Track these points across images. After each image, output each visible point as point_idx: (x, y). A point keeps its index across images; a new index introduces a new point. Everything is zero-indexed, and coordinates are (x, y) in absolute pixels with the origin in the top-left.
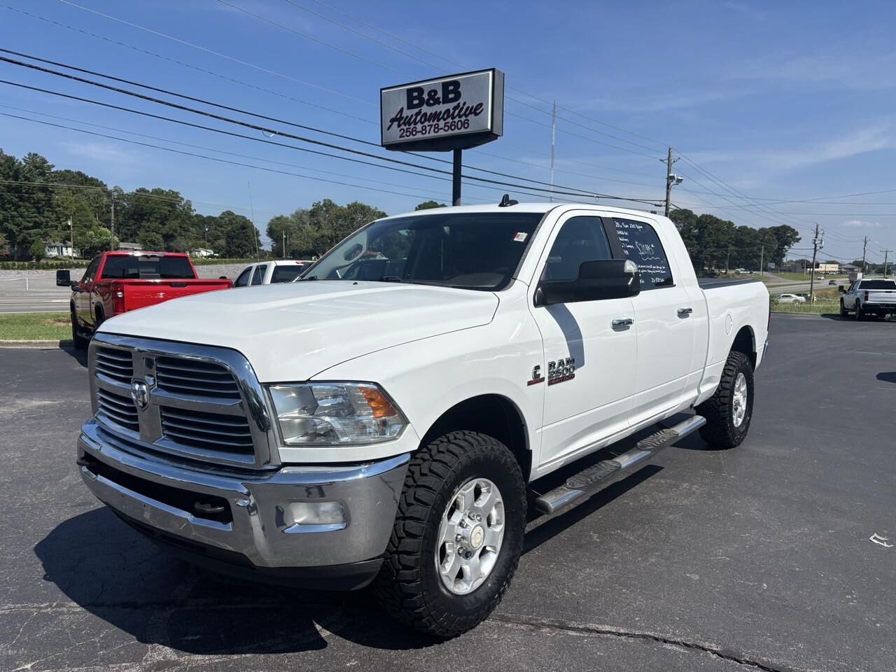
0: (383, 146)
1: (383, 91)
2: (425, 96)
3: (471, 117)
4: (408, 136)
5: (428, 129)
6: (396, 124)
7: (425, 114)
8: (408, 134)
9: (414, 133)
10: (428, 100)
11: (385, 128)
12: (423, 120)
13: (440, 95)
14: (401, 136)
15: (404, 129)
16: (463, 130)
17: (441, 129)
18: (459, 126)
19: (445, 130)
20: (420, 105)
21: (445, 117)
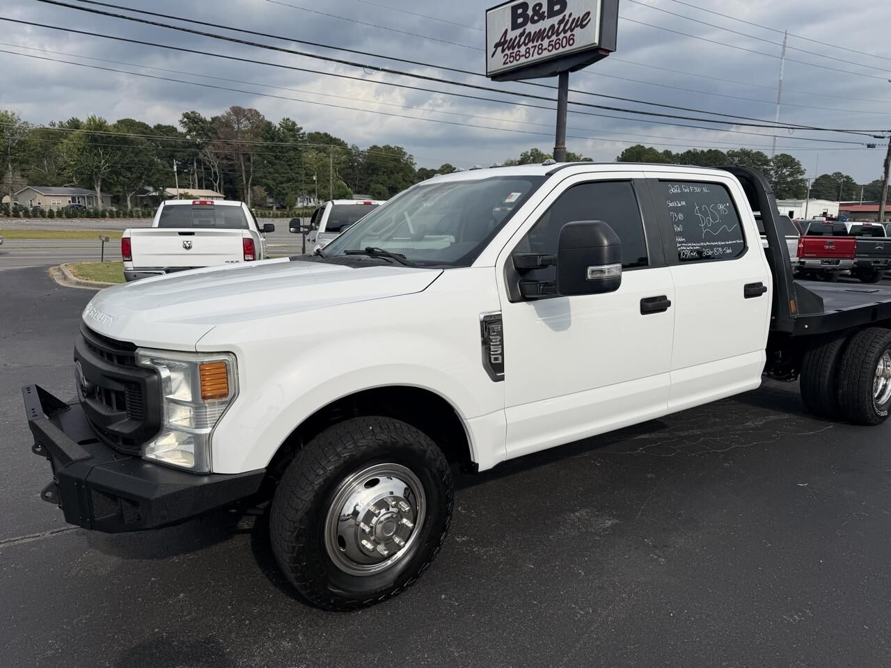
0: (487, 76)
1: (489, 12)
2: (530, 12)
3: (577, 31)
4: (511, 62)
5: (532, 50)
6: (500, 49)
7: (530, 33)
8: (512, 59)
9: (518, 58)
10: (533, 16)
11: (490, 54)
12: (527, 41)
13: (545, 8)
14: (504, 64)
15: (507, 55)
16: (568, 48)
17: (545, 49)
18: (564, 45)
19: (549, 51)
20: (524, 24)
21: (550, 34)
